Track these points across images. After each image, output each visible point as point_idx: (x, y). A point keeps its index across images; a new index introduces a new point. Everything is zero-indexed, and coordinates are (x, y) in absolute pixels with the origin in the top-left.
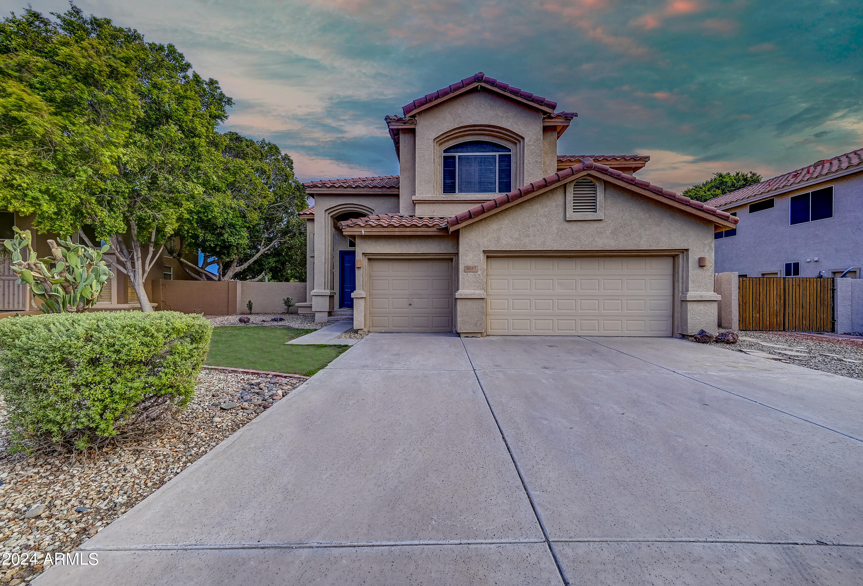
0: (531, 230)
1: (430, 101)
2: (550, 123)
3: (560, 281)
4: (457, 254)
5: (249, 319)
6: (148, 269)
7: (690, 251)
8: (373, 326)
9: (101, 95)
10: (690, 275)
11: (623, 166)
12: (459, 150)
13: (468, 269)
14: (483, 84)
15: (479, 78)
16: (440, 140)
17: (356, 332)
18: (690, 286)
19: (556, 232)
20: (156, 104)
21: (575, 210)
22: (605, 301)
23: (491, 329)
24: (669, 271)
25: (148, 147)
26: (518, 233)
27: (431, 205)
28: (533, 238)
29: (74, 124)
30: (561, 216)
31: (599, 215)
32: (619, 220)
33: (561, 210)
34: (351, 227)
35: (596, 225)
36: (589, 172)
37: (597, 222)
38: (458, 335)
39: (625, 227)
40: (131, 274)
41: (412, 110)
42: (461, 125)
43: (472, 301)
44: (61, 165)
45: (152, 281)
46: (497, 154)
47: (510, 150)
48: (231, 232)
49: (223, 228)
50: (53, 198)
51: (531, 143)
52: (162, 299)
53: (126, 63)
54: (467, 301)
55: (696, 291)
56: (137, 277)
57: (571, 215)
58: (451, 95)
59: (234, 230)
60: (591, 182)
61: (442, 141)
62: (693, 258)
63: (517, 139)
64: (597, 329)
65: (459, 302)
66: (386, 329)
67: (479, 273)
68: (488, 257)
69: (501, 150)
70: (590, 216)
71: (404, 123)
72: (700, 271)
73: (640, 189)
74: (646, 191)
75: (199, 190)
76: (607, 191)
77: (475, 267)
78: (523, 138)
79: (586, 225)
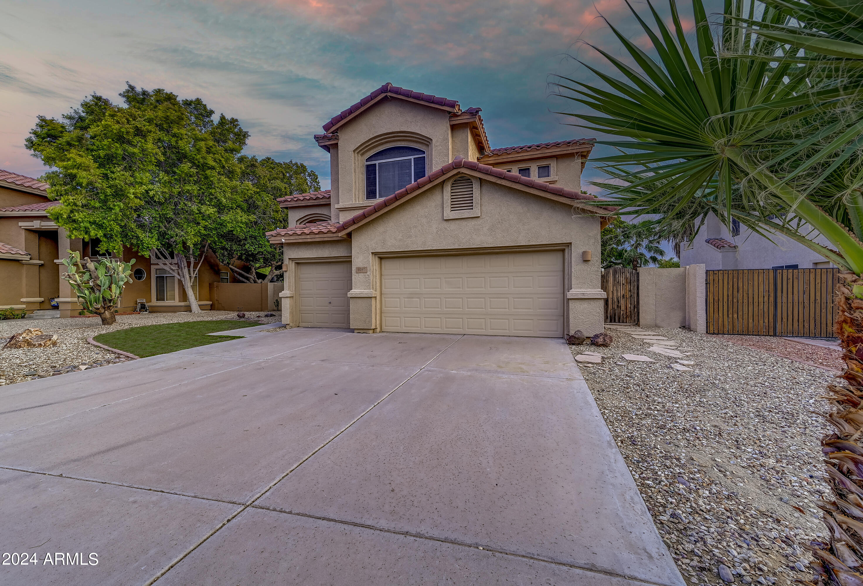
0: (412, 231)
1: (345, 117)
2: (457, 121)
3: (447, 279)
4: (351, 257)
5: (244, 315)
6: (193, 276)
7: (572, 244)
8: (302, 322)
9: (131, 149)
10: (573, 270)
11: (565, 152)
12: (379, 157)
13: (360, 270)
14: (389, 94)
15: (384, 89)
16: (360, 150)
17: (285, 326)
18: (573, 283)
19: (435, 232)
20: (176, 148)
21: (453, 209)
22: (491, 299)
23: (386, 326)
24: (559, 267)
25: (170, 182)
26: (401, 235)
27: (352, 211)
28: (414, 239)
29: (113, 172)
30: (440, 216)
31: (476, 212)
32: (497, 216)
33: (440, 210)
34: (275, 236)
35: (473, 222)
36: (459, 170)
37: (475, 219)
38: (352, 331)
39: (502, 222)
40: (183, 279)
41: (331, 127)
42: (375, 135)
43: (362, 299)
44: (105, 202)
45: (210, 284)
46: (412, 157)
47: (424, 153)
48: (252, 242)
49: (246, 239)
50: (100, 226)
51: (438, 144)
52: (216, 298)
53: (149, 122)
54: (358, 300)
55: (581, 288)
56: (186, 282)
57: (449, 214)
58: (362, 109)
59: (255, 241)
60: (470, 179)
61: (362, 151)
62: (576, 253)
63: (427, 141)
64: (484, 328)
65: (351, 301)
66: (310, 325)
67: (368, 273)
68: (381, 259)
69: (416, 153)
70: (466, 214)
71: (329, 140)
72: (584, 267)
73: (511, 183)
74: (517, 185)
75: (212, 210)
76: (484, 188)
77: (364, 268)
78: (431, 140)
79: (464, 223)
